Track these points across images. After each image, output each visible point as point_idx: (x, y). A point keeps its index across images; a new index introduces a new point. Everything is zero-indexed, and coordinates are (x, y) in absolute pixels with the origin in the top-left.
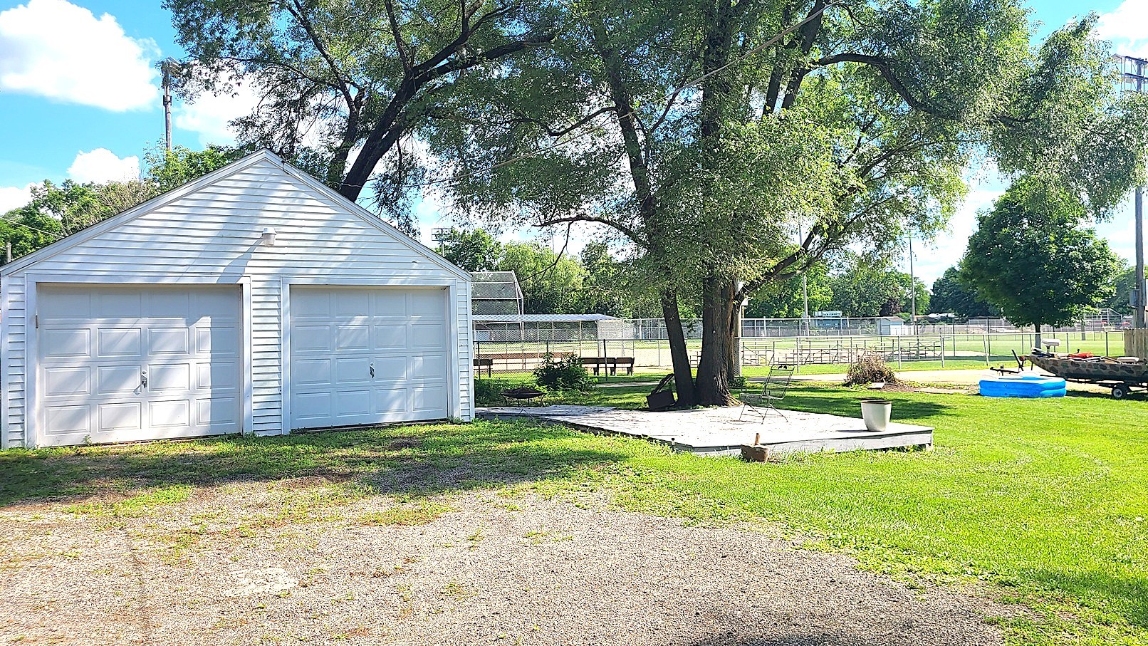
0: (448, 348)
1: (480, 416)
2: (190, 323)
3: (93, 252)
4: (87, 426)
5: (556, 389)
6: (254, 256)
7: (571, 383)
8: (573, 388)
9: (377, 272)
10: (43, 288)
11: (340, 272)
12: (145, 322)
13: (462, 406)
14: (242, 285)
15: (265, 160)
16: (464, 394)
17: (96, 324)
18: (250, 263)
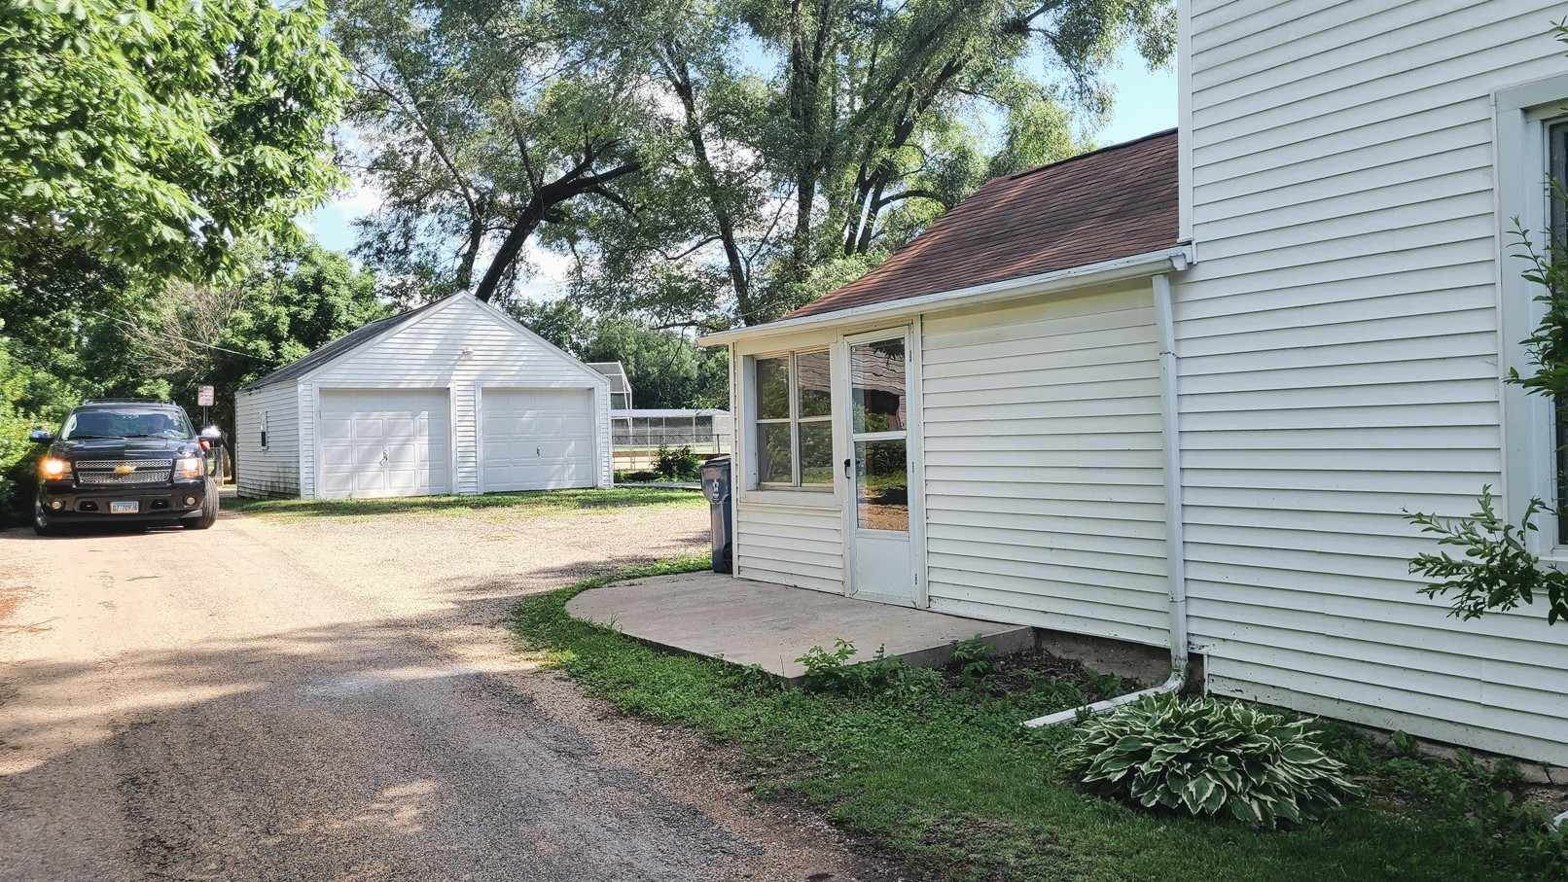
0: (593, 435)
1: (617, 487)
2: (414, 416)
3: (355, 366)
4: (351, 488)
5: (671, 476)
6: (457, 368)
7: (685, 472)
8: (687, 475)
9: (543, 378)
10: (324, 392)
11: (517, 378)
12: (388, 415)
13: (604, 478)
14: (448, 389)
15: (464, 298)
16: (606, 469)
17: (355, 416)
18: (455, 373)
